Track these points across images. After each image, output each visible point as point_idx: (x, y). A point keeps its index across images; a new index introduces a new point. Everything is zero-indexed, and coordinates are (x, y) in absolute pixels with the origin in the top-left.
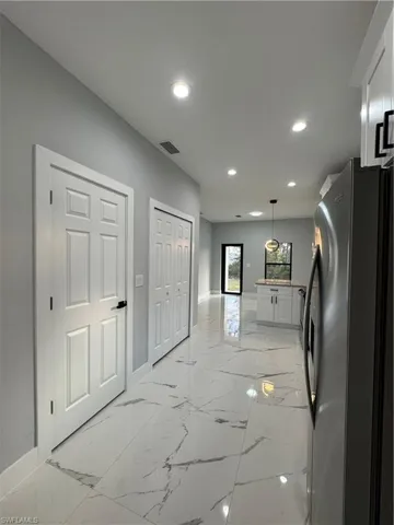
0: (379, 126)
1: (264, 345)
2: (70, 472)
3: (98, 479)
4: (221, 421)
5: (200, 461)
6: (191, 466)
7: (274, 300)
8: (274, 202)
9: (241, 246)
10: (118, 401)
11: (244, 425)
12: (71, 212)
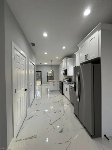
0: (85, 56)
1: (54, 96)
2: (26, 139)
3: (36, 135)
4: (55, 112)
5: (56, 120)
6: (55, 122)
7: (54, 85)
8: (52, 61)
9: (41, 72)
10: (26, 119)
11: (60, 111)
12: (17, 62)
